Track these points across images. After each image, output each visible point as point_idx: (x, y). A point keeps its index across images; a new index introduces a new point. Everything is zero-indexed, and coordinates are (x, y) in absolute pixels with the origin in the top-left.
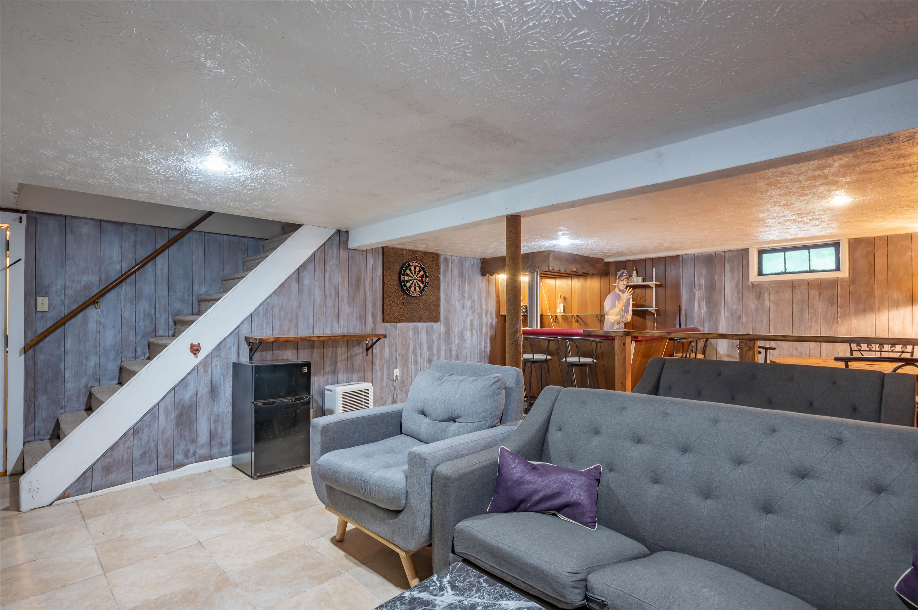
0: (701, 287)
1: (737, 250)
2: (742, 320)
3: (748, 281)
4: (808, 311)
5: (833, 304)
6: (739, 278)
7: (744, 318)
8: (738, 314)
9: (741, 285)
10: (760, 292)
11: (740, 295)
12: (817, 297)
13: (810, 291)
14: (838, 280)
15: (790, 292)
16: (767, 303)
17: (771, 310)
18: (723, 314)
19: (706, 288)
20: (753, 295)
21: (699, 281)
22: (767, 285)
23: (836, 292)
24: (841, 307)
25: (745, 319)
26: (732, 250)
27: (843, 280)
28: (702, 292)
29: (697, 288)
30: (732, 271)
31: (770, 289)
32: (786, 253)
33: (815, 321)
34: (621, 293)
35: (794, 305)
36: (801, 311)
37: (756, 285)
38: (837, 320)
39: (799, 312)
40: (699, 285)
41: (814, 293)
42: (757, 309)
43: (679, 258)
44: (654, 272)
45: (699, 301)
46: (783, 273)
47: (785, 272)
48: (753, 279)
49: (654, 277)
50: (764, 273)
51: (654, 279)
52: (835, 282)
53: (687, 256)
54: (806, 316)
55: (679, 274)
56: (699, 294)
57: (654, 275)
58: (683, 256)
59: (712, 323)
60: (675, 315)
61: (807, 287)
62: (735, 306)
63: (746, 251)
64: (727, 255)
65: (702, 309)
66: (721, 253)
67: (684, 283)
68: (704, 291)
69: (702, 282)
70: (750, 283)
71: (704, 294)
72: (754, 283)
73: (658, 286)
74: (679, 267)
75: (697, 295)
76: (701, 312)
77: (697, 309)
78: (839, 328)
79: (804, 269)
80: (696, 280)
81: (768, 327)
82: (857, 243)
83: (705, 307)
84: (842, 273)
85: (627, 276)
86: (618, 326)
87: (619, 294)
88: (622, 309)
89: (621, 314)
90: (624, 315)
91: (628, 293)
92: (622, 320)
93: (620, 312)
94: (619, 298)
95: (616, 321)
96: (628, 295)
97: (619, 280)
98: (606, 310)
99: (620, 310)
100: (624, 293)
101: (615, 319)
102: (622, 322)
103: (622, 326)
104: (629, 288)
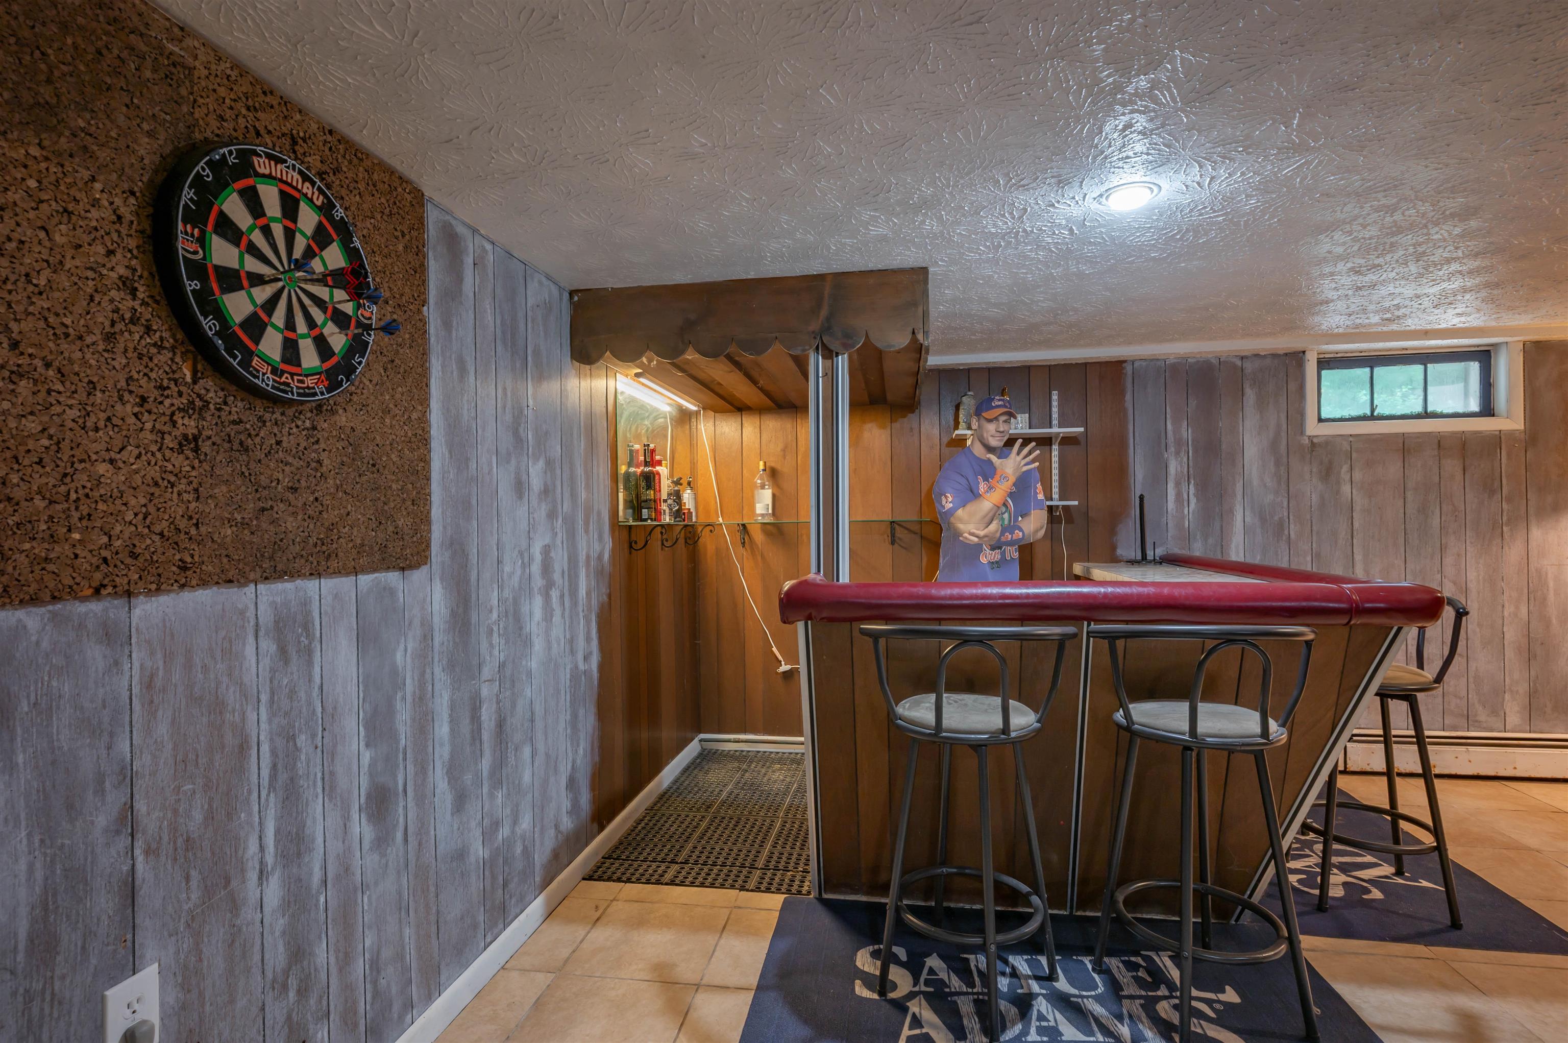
0: (1184, 448)
1: (1275, 356)
2: (1286, 532)
3: (1302, 433)
4: (1438, 507)
5: (1492, 493)
6: (1279, 426)
7: (1292, 526)
8: (1276, 518)
9: (1284, 442)
10: (1331, 462)
11: (1283, 469)
12: (1459, 476)
13: (1443, 462)
14: (1503, 437)
15: (1400, 464)
16: (1346, 489)
17: (1357, 508)
18: (1241, 517)
19: (1196, 451)
20: (1314, 470)
21: (1177, 430)
22: (1348, 446)
23: (1497, 464)
24: (1509, 500)
25: (1294, 530)
26: (1262, 354)
27: (1511, 434)
28: (1185, 459)
29: (1172, 449)
30: (1261, 404)
31: (1354, 455)
32: (1377, 370)
33: (1454, 533)
34: (993, 458)
35: (1409, 495)
36: (1423, 510)
37: (1320, 445)
38: (1500, 530)
39: (1419, 511)
40: (1179, 442)
41: (1452, 466)
42: (1322, 505)
43: (1124, 368)
44: (1055, 404)
45: (1178, 484)
46: (1372, 417)
47: (1375, 414)
48: (1312, 428)
49: (1055, 416)
50: (1323, 416)
51: (1055, 422)
52: (1495, 441)
53: (1144, 364)
54: (1436, 522)
55: (1125, 411)
56: (1179, 467)
57: (1055, 410)
58: (1133, 362)
59: (1211, 541)
60: (1113, 520)
61: (1436, 453)
62: (1270, 497)
63: (1297, 358)
64: (1249, 366)
65: (1186, 504)
66: (1234, 360)
67: (1137, 434)
68: (1191, 458)
69: (1187, 433)
70: (1306, 438)
71: (1191, 464)
72: (1315, 440)
73: (1067, 441)
74: (1123, 393)
75: (1174, 467)
76: (1183, 512)
77: (1171, 505)
78: (1506, 548)
79: (1419, 409)
80: (1170, 427)
81: (1350, 548)
82: (1540, 351)
83: (1193, 500)
84: (1509, 422)
85: (1006, 407)
86: (996, 556)
87: (989, 460)
88: (1005, 505)
89: (1003, 519)
90: (1016, 520)
91: (1019, 458)
92: (1010, 536)
93: (999, 512)
94: (988, 472)
95: (986, 539)
96: (1020, 463)
97: (979, 420)
98: (943, 507)
99: (998, 507)
100: (1006, 457)
101: (982, 533)
102: (1011, 543)
103: (1013, 553)
104: (1020, 441)
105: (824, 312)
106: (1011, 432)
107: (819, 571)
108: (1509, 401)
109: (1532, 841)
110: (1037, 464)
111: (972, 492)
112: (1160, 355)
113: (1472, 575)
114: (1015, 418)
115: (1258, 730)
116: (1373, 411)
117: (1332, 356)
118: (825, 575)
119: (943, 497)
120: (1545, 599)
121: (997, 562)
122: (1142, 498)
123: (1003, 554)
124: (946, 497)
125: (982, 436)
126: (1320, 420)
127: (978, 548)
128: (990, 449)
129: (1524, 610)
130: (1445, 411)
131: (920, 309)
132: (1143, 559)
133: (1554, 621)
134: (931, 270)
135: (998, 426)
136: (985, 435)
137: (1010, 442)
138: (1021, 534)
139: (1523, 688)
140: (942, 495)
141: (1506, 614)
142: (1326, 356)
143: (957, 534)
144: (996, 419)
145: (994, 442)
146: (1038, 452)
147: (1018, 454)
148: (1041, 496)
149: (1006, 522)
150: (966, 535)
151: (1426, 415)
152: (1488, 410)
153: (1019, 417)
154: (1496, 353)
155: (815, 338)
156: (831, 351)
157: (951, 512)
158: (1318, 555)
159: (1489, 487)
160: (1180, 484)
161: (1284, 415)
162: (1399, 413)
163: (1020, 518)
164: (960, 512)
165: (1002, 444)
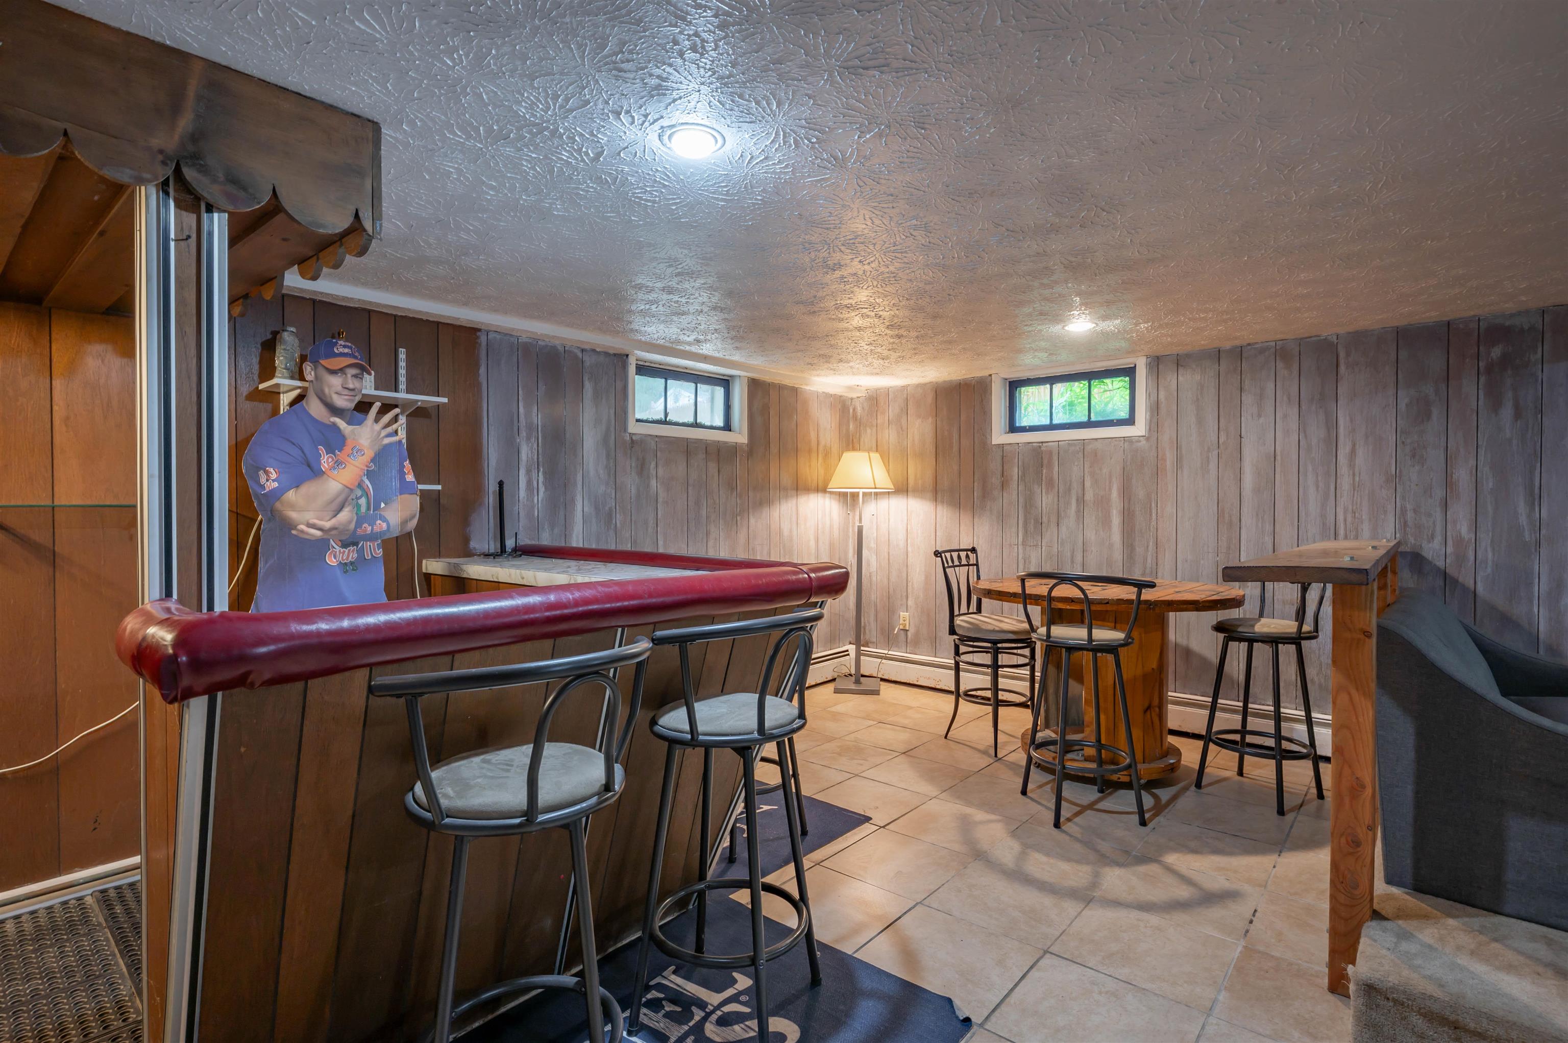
0: (535, 434)
1: (607, 354)
2: (614, 522)
3: (625, 429)
4: (705, 501)
5: (732, 489)
6: (609, 421)
7: (618, 515)
8: (607, 508)
9: (613, 437)
10: (644, 459)
11: (612, 464)
12: (716, 476)
13: (708, 463)
14: (736, 447)
15: (685, 464)
16: (653, 482)
17: (660, 500)
18: (581, 507)
19: (544, 437)
20: (633, 465)
21: (528, 413)
22: (653, 445)
23: (734, 468)
24: (741, 496)
25: (619, 519)
26: (598, 350)
27: (740, 445)
28: (535, 445)
29: (523, 434)
30: (597, 400)
31: (658, 453)
32: (669, 382)
33: (713, 521)
34: (341, 423)
35: (690, 488)
36: (698, 503)
37: (637, 442)
38: (735, 520)
39: (695, 504)
40: (530, 427)
41: (713, 467)
42: (638, 496)
43: (478, 337)
44: (402, 364)
45: (529, 471)
46: (665, 422)
47: (668, 420)
48: (633, 428)
49: (402, 379)
50: (636, 416)
51: (402, 386)
52: (733, 450)
53: (498, 337)
54: (704, 513)
55: (479, 385)
56: (530, 452)
57: (402, 372)
58: (488, 332)
59: (556, 531)
60: (468, 508)
61: (704, 456)
62: (602, 488)
63: (622, 358)
64: (588, 359)
65: (535, 492)
66: (576, 350)
67: (491, 414)
68: (540, 445)
69: (537, 419)
70: (628, 435)
71: (540, 451)
72: (634, 438)
74: (477, 366)
75: (525, 452)
76: (533, 500)
77: (522, 493)
78: (739, 533)
79: (691, 420)
80: (521, 410)
81: (655, 535)
82: (756, 386)
83: (542, 489)
84: (739, 436)
85: (356, 358)
86: (351, 554)
87: (334, 424)
88: (360, 485)
89: (358, 506)
90: (377, 507)
91: (378, 427)
92: (369, 528)
93: (353, 496)
94: (334, 442)
95: (334, 532)
96: (379, 433)
97: (315, 369)
98: (263, 487)
99: (351, 490)
100: (360, 423)
101: (327, 525)
102: (372, 537)
103: (374, 550)
104: (378, 405)
105: (186, 122)
106: (364, 392)
108: (741, 420)
110: (403, 437)
111: (309, 466)
112: (513, 329)
114: (369, 373)
116: (666, 416)
117: (643, 363)
119: (261, 473)
121: (352, 563)
122: (501, 484)
123: (361, 552)
124: (267, 473)
125: (323, 391)
126: (637, 420)
127: (322, 546)
128: (335, 411)
130: (707, 424)
132: (502, 552)
134: (385, 129)
135: (345, 380)
136: (327, 390)
137: (363, 407)
138: (384, 525)
140: (259, 469)
142: (641, 363)
143: (287, 526)
144: (342, 370)
145: (341, 402)
147: (377, 420)
148: (410, 478)
149: (363, 509)
150: (302, 527)
151: (696, 425)
152: (727, 427)
154: (733, 383)
155: (161, 164)
156: (196, 198)
157: (276, 495)
158: (635, 542)
159: (731, 486)
160: (531, 471)
161: (612, 411)
162: (681, 421)
163: (383, 505)
164: (291, 495)
165: (352, 405)
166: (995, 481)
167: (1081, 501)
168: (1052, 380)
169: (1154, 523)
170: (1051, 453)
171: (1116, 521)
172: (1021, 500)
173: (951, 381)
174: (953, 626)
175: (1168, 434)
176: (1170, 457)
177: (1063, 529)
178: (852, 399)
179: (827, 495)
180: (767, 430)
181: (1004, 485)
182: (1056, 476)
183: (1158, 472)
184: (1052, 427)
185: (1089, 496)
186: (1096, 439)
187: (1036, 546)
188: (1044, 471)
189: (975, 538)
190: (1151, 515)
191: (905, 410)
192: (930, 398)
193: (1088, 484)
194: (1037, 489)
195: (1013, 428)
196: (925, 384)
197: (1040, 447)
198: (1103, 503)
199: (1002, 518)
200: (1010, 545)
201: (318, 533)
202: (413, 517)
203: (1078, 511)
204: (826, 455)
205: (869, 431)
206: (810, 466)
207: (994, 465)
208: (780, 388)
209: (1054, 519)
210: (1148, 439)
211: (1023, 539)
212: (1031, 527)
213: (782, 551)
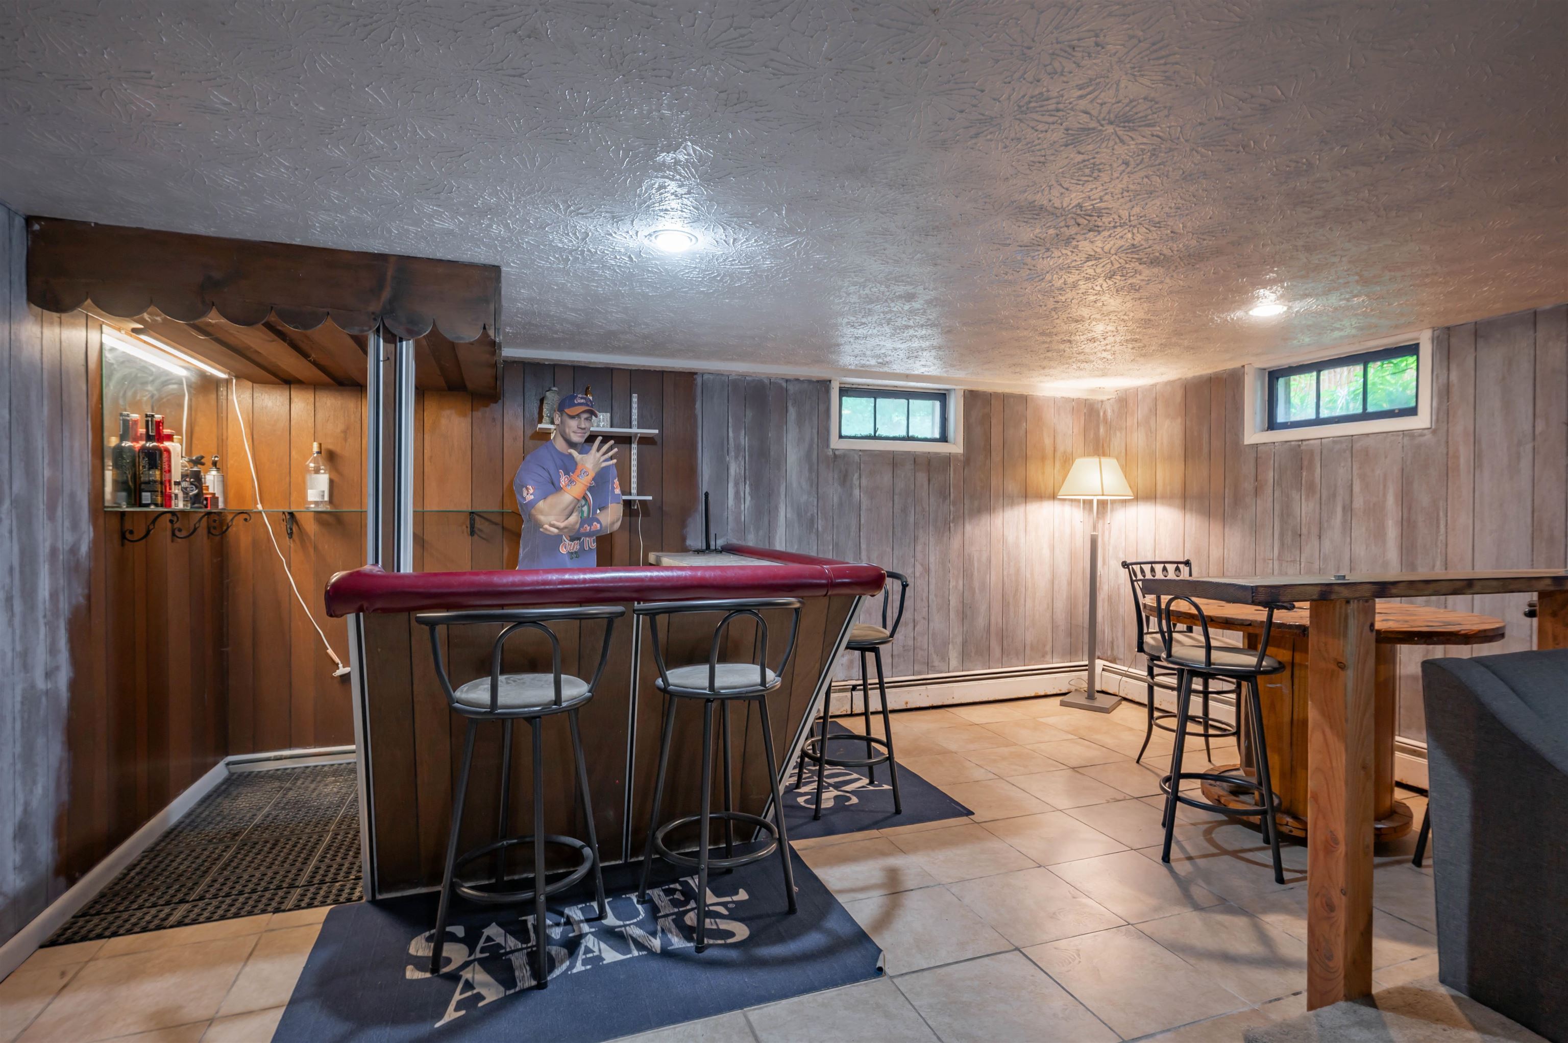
0: (742, 453)
1: (810, 382)
2: (816, 526)
3: (828, 446)
4: (913, 509)
5: (945, 499)
6: (812, 440)
7: (820, 521)
8: (809, 514)
9: (815, 453)
10: (847, 471)
11: (814, 475)
12: (926, 485)
13: (917, 474)
14: (952, 457)
15: (890, 475)
16: (856, 492)
17: (864, 507)
18: (784, 513)
19: (751, 456)
20: (836, 476)
21: (736, 438)
22: (857, 458)
23: (948, 478)
24: (954, 504)
25: (820, 524)
26: (802, 379)
27: (956, 456)
28: (743, 463)
29: (732, 454)
30: (800, 422)
31: (862, 466)
32: (878, 400)
33: (922, 527)
34: (574, 453)
35: (896, 497)
36: (904, 510)
37: (839, 457)
38: (948, 526)
39: (902, 511)
40: (738, 447)
41: (922, 477)
42: (841, 504)
43: (695, 380)
44: (635, 406)
45: (736, 484)
46: (874, 437)
47: (877, 435)
48: (835, 443)
49: (635, 417)
50: (844, 433)
51: (635, 423)
52: (947, 460)
53: (711, 377)
54: (912, 520)
55: (694, 417)
56: (738, 469)
57: (635, 411)
58: (703, 374)
59: (761, 533)
60: (685, 514)
61: (913, 467)
62: (804, 498)
63: (825, 385)
64: (792, 388)
65: (743, 502)
66: (781, 382)
67: (704, 439)
68: (747, 462)
69: (744, 441)
70: (831, 450)
71: (747, 467)
72: (837, 453)
73: (644, 441)
74: (694, 402)
75: (733, 469)
76: (740, 508)
77: (731, 501)
78: (952, 539)
79: (903, 433)
80: (731, 434)
81: (858, 539)
82: (973, 398)
83: (748, 498)
84: (955, 447)
85: (588, 405)
86: (575, 546)
87: (570, 454)
88: (584, 498)
89: (582, 512)
90: (595, 513)
91: (599, 454)
92: (588, 528)
93: (579, 505)
94: (569, 466)
95: (566, 530)
96: (599, 459)
97: (561, 416)
98: (524, 499)
99: (578, 500)
100: (587, 452)
101: (562, 525)
102: (589, 535)
103: (591, 544)
104: (600, 438)
105: (386, 294)
106: (592, 429)
107: (377, 562)
108: (955, 432)
109: (953, 747)
110: (615, 461)
111: (553, 484)
112: (724, 371)
113: (932, 559)
114: (596, 416)
115: (759, 680)
116: (875, 432)
117: (849, 386)
118: (383, 566)
119: (524, 489)
120: (972, 575)
121: (576, 552)
122: (707, 495)
123: (582, 545)
124: (527, 489)
125: (564, 431)
126: (841, 437)
127: (557, 539)
128: (572, 445)
129: (961, 583)
130: (920, 436)
131: (492, 307)
132: (707, 549)
133: (977, 591)
134: (504, 269)
135: (580, 423)
136: (567, 430)
137: (591, 439)
138: (598, 526)
139: (959, 640)
140: (523, 486)
141: (951, 586)
142: (846, 386)
143: (538, 525)
144: (578, 416)
145: (576, 438)
146: (616, 450)
147: (598, 450)
148: (618, 491)
149: (585, 514)
150: (546, 526)
151: (908, 438)
152: (944, 438)
153: (601, 416)
154: (949, 396)
155: (375, 319)
156: (394, 336)
157: (532, 504)
158: (837, 544)
159: (943, 494)
160: (738, 484)
161: (815, 431)
162: (891, 435)
163: (598, 511)
164: (541, 504)
165: (583, 440)
166: (1248, 486)
167: (1348, 509)
168: (1318, 367)
169: (1442, 537)
170: (1312, 453)
171: (1392, 532)
172: (1277, 507)
173: (1201, 377)
174: (1142, 643)
175: (1461, 424)
176: (1464, 454)
177: (1327, 545)
178: (1102, 402)
179: (1056, 502)
180: (988, 439)
181: (1257, 491)
182: (1317, 480)
183: (1448, 472)
184: (1319, 422)
185: (1358, 503)
186: (1368, 435)
187: (1294, 561)
188: (1304, 474)
189: (1226, 550)
190: (1438, 527)
191: (1154, 411)
192: (1179, 397)
193: (1357, 488)
194: (1295, 495)
195: (1272, 425)
196: (1174, 381)
197: (1299, 446)
198: (1375, 511)
199: (1255, 529)
200: (1264, 560)
201: (555, 531)
202: (618, 520)
203: (1344, 522)
204: (1065, 462)
205: (1118, 434)
206: (1043, 473)
207: (1248, 469)
208: (1004, 398)
209: (1315, 531)
210: (1434, 432)
211: (1279, 553)
212: (1288, 540)
213: (1005, 559)
